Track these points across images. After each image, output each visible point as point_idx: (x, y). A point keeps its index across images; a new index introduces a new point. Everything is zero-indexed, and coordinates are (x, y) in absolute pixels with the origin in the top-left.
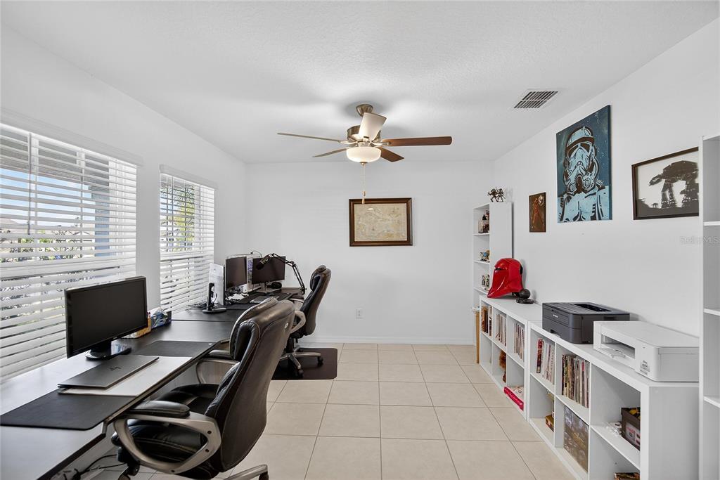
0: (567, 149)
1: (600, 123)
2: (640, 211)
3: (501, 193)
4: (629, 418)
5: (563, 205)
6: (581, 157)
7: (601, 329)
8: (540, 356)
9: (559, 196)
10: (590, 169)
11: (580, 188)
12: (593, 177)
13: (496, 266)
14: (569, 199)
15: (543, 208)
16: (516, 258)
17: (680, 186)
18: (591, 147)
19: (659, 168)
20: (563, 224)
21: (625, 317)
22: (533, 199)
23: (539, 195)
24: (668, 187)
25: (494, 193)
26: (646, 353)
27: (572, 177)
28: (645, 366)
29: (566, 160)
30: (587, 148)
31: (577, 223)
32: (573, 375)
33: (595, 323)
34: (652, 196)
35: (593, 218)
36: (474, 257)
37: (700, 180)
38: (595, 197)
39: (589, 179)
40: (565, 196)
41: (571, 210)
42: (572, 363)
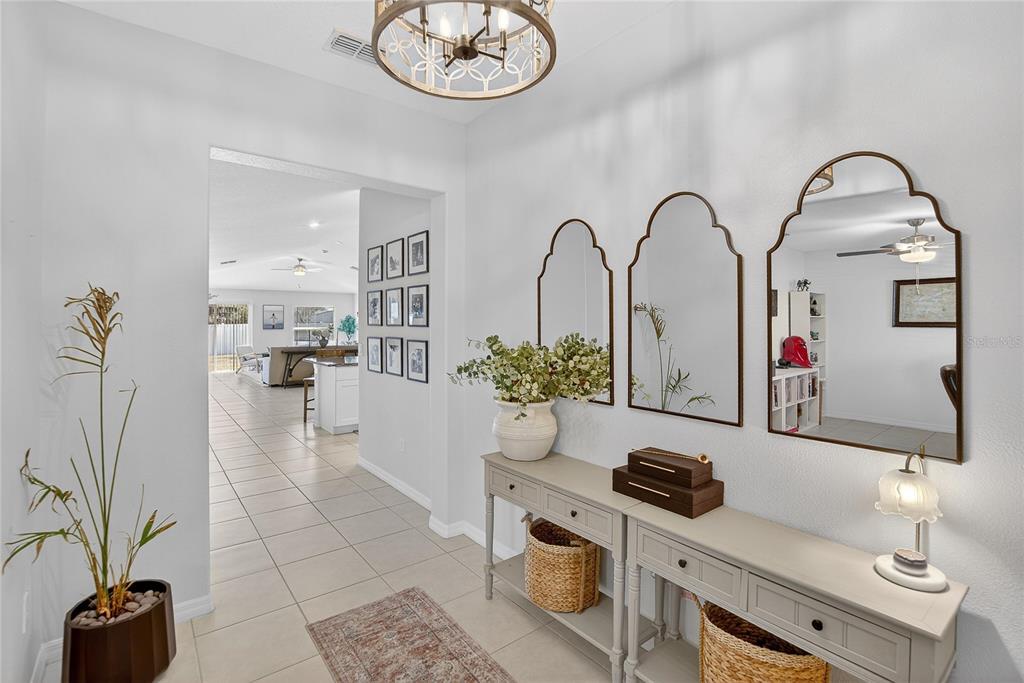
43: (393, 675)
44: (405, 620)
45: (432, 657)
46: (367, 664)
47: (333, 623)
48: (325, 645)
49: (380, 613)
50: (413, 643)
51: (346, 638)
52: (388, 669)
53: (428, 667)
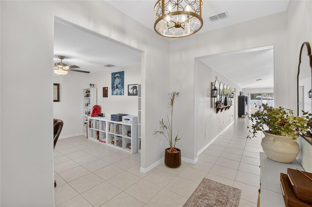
0: (114, 78)
1: (122, 74)
2: (129, 94)
3: (93, 85)
4: (129, 133)
5: (113, 91)
6: (117, 81)
7: (123, 117)
8: (110, 128)
9: (112, 89)
10: (120, 84)
11: (117, 88)
12: (120, 85)
13: (94, 107)
14: (114, 90)
15: (107, 91)
16: (98, 105)
17: (135, 90)
18: (120, 79)
19: (132, 86)
20: (113, 96)
21: (127, 115)
22: (104, 88)
23: (106, 87)
24: (133, 90)
25: (91, 85)
26: (131, 119)
27: (115, 85)
28: (131, 122)
29: (114, 80)
30: (119, 79)
31: (116, 95)
32: (118, 129)
33: (123, 116)
34: (131, 91)
35: (120, 95)
36: (82, 105)
37: (138, 90)
38: (120, 90)
39: (119, 86)
40: (114, 89)
41: (115, 92)
42: (118, 126)
43: (205, 199)
44: (225, 193)
45: (219, 204)
46: (204, 192)
47: (209, 181)
48: (202, 183)
49: (222, 187)
50: (219, 198)
51: (208, 185)
52: (206, 197)
53: (215, 205)
